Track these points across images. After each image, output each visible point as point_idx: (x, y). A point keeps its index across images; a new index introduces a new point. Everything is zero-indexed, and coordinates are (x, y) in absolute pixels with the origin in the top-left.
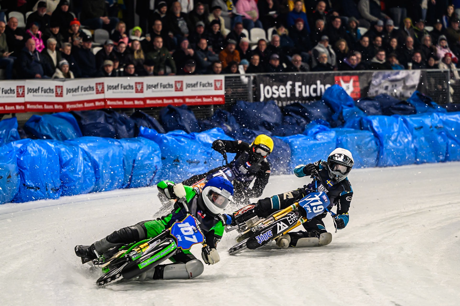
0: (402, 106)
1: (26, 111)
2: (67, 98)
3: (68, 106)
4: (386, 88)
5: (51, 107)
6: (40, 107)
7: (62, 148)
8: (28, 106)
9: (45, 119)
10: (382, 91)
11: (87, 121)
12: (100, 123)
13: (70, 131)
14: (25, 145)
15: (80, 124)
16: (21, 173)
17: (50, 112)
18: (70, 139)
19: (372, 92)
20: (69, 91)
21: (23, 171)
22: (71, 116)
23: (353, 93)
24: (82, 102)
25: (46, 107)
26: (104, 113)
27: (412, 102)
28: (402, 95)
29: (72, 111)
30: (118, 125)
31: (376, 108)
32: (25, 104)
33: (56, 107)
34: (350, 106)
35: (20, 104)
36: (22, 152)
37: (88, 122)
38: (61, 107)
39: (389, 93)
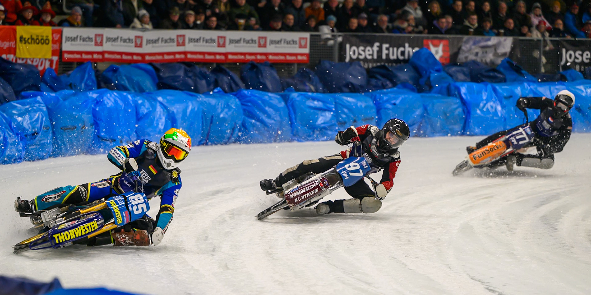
0: (491, 74)
1: (103, 60)
2: (146, 49)
3: (147, 58)
4: (477, 54)
5: (129, 57)
6: (118, 57)
7: (139, 100)
8: (107, 56)
9: (123, 69)
10: (472, 57)
11: (165, 74)
12: (179, 76)
13: (148, 83)
14: (101, 96)
15: (159, 77)
16: (96, 124)
17: (129, 62)
18: (147, 91)
19: (461, 57)
20: (149, 42)
21: (98, 121)
22: (150, 67)
23: (441, 57)
24: (162, 54)
25: (125, 57)
26: (183, 66)
27: (502, 70)
28: (492, 63)
29: (150, 63)
30: (198, 80)
31: (464, 74)
32: (102, 53)
33: (135, 58)
34: (438, 71)
35: (98, 53)
36: (98, 102)
37: (167, 75)
38: (140, 58)
39: (479, 60)
